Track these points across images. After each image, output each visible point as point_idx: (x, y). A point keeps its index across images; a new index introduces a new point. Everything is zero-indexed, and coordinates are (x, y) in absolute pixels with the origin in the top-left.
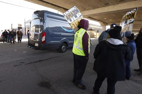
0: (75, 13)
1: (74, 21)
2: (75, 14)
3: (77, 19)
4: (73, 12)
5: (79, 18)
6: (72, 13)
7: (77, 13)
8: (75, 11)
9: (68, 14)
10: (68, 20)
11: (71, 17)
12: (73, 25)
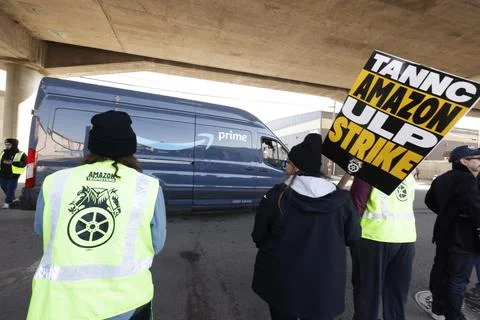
0: (413, 111)
1: (365, 127)
2: (405, 113)
3: (377, 137)
4: (417, 97)
5: (397, 145)
6: (401, 92)
7: (418, 120)
8: (434, 102)
9: (388, 76)
10: (356, 94)
11: (375, 100)
12: (345, 131)
